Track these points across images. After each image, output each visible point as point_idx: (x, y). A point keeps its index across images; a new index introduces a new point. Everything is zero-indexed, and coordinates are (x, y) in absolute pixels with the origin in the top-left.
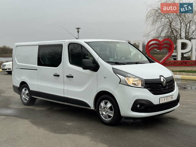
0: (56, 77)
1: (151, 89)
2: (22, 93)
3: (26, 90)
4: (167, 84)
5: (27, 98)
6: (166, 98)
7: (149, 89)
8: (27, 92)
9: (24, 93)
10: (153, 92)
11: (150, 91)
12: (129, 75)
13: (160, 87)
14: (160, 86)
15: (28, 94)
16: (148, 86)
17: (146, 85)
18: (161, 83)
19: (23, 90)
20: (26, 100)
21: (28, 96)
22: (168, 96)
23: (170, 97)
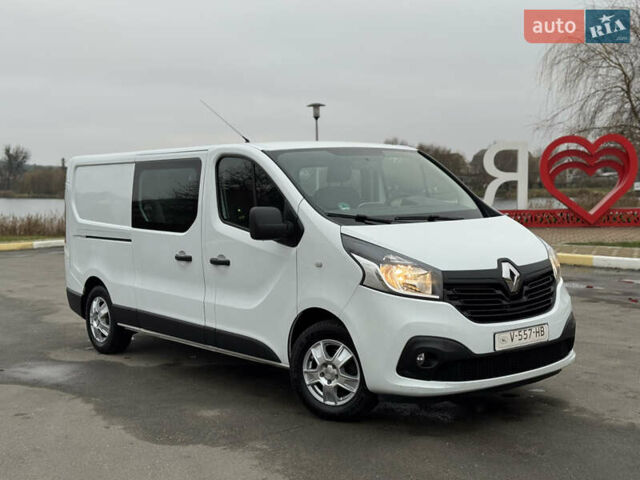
0: (183, 263)
1: (465, 302)
2: (91, 315)
3: (101, 304)
5: (105, 329)
6: (516, 333)
7: (457, 302)
8: (105, 310)
9: (97, 313)
10: (472, 313)
11: (461, 309)
12: (391, 257)
13: (499, 296)
14: (499, 292)
15: (106, 316)
16: (456, 295)
17: (449, 289)
18: (501, 285)
19: (95, 304)
20: (103, 336)
21: (108, 323)
22: (525, 328)
23: (534, 330)
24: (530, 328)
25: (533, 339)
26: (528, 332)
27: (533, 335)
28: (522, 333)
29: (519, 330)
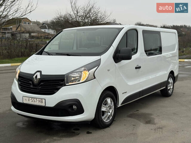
4: (42, 83)
6: (31, 99)
7: (20, 83)
10: (21, 87)
13: (30, 84)
14: (31, 82)
18: (32, 80)
22: (34, 98)
23: (38, 99)
24: (36, 98)
25: (37, 103)
26: (35, 100)
27: (38, 102)
28: (33, 99)
29: (32, 98)
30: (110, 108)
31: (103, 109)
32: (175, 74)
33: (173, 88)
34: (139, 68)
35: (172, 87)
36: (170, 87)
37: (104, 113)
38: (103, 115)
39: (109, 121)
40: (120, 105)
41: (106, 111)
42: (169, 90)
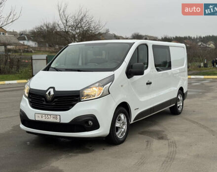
4: (56, 100)
7: (30, 100)
13: (43, 101)
16: (30, 97)
24: (50, 115)
25: (51, 120)
27: (52, 118)
29: (45, 114)
30: (124, 125)
31: (117, 125)
32: (185, 91)
33: (183, 105)
34: (150, 83)
35: (181, 104)
36: (180, 104)
37: (117, 128)
38: (117, 131)
39: (122, 137)
40: (132, 122)
41: (120, 128)
42: (179, 107)
